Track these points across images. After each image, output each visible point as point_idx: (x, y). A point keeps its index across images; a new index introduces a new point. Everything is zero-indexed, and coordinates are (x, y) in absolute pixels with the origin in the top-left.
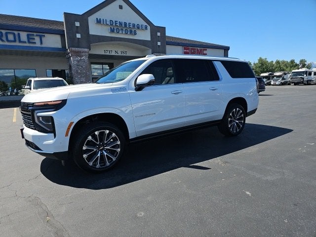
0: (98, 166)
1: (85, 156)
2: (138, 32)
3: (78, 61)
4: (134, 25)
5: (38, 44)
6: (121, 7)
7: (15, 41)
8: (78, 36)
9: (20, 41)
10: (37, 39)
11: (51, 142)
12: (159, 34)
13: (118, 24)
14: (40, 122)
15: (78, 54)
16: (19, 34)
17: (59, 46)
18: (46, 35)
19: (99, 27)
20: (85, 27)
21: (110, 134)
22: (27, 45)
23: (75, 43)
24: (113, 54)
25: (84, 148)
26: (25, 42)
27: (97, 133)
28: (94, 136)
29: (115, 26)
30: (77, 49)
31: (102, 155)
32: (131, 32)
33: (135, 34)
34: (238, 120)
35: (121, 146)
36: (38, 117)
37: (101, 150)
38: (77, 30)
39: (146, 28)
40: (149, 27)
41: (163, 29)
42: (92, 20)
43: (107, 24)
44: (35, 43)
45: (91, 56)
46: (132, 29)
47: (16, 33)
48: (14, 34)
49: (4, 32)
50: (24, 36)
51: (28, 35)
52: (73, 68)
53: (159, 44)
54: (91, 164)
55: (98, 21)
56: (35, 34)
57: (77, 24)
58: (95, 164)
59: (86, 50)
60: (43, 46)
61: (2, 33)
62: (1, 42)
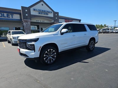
0: (49, 62)
1: (45, 59)
2: (49, 14)
3: (26, 24)
4: (47, 11)
5: (11, 18)
6: (42, 5)
7: (2, 16)
8: (27, 15)
9: (4, 17)
10: (11, 16)
11: (33, 53)
12: (56, 15)
13: (42, 11)
14: (29, 46)
15: (27, 22)
16: (3, 14)
17: (19, 19)
18: (14, 14)
19: (34, 12)
20: (29, 12)
21: (53, 50)
22: (7, 18)
23: (25, 17)
24: (39, 22)
25: (44, 56)
26: (6, 17)
27: (49, 50)
28: (48, 51)
29: (40, 12)
30: (26, 20)
31: (50, 58)
32: (46, 14)
33: (48, 15)
34: (93, 45)
35: (56, 55)
36: (28, 45)
37: (50, 56)
38: (26, 13)
39: (52, 12)
40: (53, 12)
41: (58, 13)
42: (32, 9)
43: (37, 11)
44: (10, 17)
45: (31, 23)
46: (47, 13)
47: (2, 13)
48: (2, 14)
50: (5, 15)
51: (7, 14)
52: (25, 27)
53: (56, 18)
54: (46, 62)
55: (34, 10)
56: (10, 14)
57: (26, 11)
58: (48, 62)
59: (30, 20)
60: (13, 18)
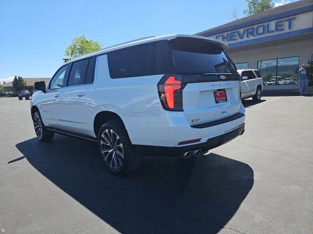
7: (263, 33)
9: (268, 32)
16: (268, 25)
18: (298, 16)
26: (272, 32)
47: (266, 24)
48: (264, 26)
49: (255, 26)
50: (273, 25)
51: (276, 23)
60: (292, 30)
61: (253, 28)
62: (251, 38)
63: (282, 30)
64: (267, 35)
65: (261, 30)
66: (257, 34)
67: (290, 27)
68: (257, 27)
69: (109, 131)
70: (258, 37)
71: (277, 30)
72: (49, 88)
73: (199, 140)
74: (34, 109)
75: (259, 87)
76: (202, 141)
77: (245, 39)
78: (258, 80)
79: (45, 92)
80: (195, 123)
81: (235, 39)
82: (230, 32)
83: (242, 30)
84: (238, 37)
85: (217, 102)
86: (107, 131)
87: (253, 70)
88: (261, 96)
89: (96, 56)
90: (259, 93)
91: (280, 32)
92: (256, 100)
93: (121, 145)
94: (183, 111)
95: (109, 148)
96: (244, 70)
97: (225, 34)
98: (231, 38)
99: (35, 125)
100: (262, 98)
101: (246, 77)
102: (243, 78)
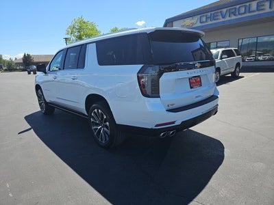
5: (267, 10)
7: (245, 13)
9: (250, 12)
10: (267, 5)
22: (256, 13)
26: (254, 11)
47: (248, 4)
48: (245, 6)
49: (238, 6)
51: (258, 3)
60: (272, 10)
61: (235, 8)
62: (233, 17)
63: (263, 10)
64: (248, 14)
65: (243, 10)
66: (239, 14)
67: (270, 7)
68: (239, 7)
69: (98, 111)
70: (239, 16)
71: (258, 10)
72: (49, 70)
73: (173, 123)
74: (38, 87)
75: (238, 65)
76: (176, 124)
77: (228, 18)
78: (237, 58)
79: (46, 73)
80: (171, 107)
81: (218, 19)
82: (213, 12)
83: (224, 10)
84: (221, 17)
85: (191, 88)
86: (96, 110)
87: (233, 49)
88: (240, 72)
89: (86, 44)
90: (238, 69)
91: (260, 12)
92: (235, 77)
93: (108, 123)
94: (159, 97)
95: (98, 125)
96: (223, 49)
97: (209, 14)
98: (214, 17)
99: (39, 101)
100: (241, 74)
101: (226, 56)
102: (223, 56)
